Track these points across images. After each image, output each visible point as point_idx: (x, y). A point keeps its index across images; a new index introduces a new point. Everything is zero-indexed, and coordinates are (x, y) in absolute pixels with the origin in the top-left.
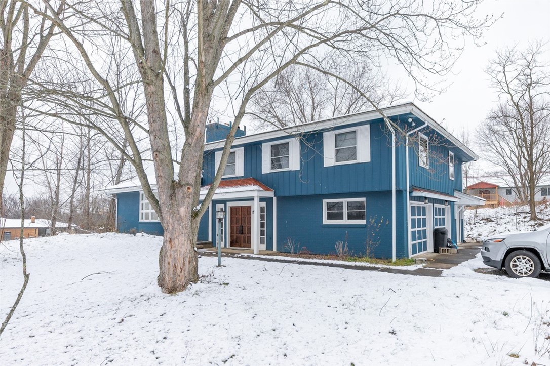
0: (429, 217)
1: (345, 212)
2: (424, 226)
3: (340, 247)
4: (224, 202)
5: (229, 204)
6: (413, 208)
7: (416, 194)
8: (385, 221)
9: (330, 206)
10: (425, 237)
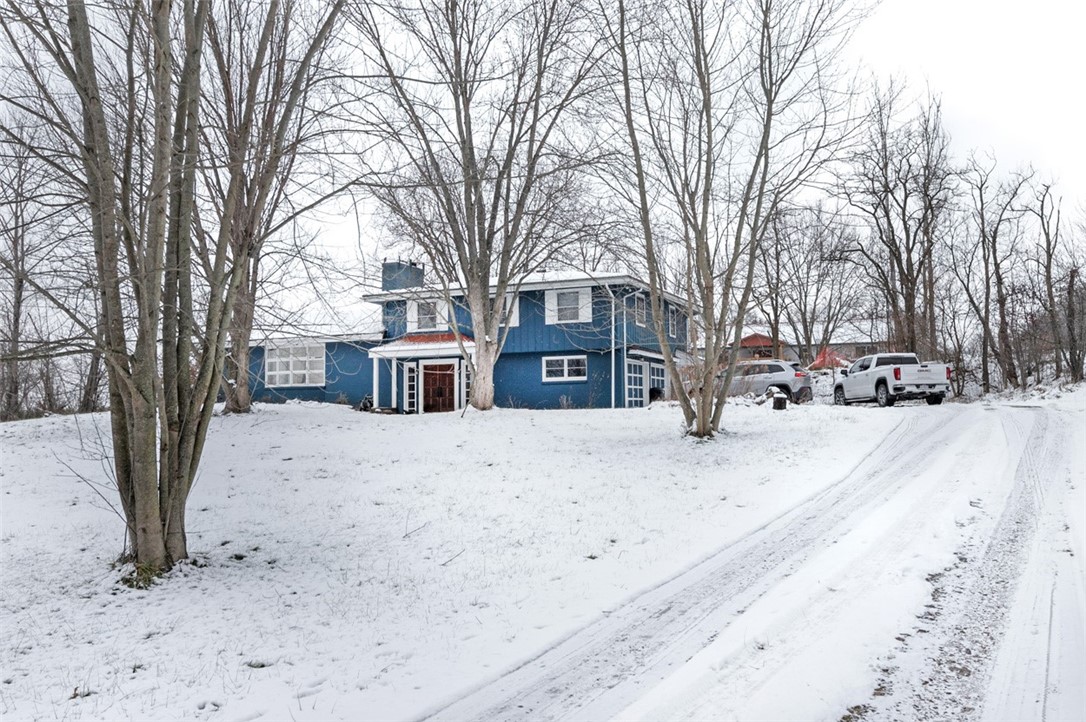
0: (646, 376)
1: (566, 368)
2: (641, 385)
3: (564, 399)
4: (416, 360)
5: (422, 363)
6: (629, 366)
7: (632, 352)
8: (606, 376)
9: (549, 363)
10: (641, 396)
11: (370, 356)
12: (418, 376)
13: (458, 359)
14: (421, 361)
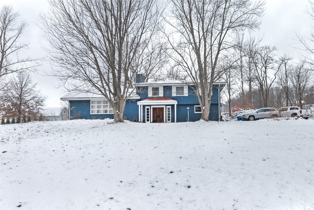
4: (150, 106)
5: (152, 107)
9: (196, 108)
11: (138, 104)
12: (150, 111)
13: (165, 106)
14: (151, 106)
